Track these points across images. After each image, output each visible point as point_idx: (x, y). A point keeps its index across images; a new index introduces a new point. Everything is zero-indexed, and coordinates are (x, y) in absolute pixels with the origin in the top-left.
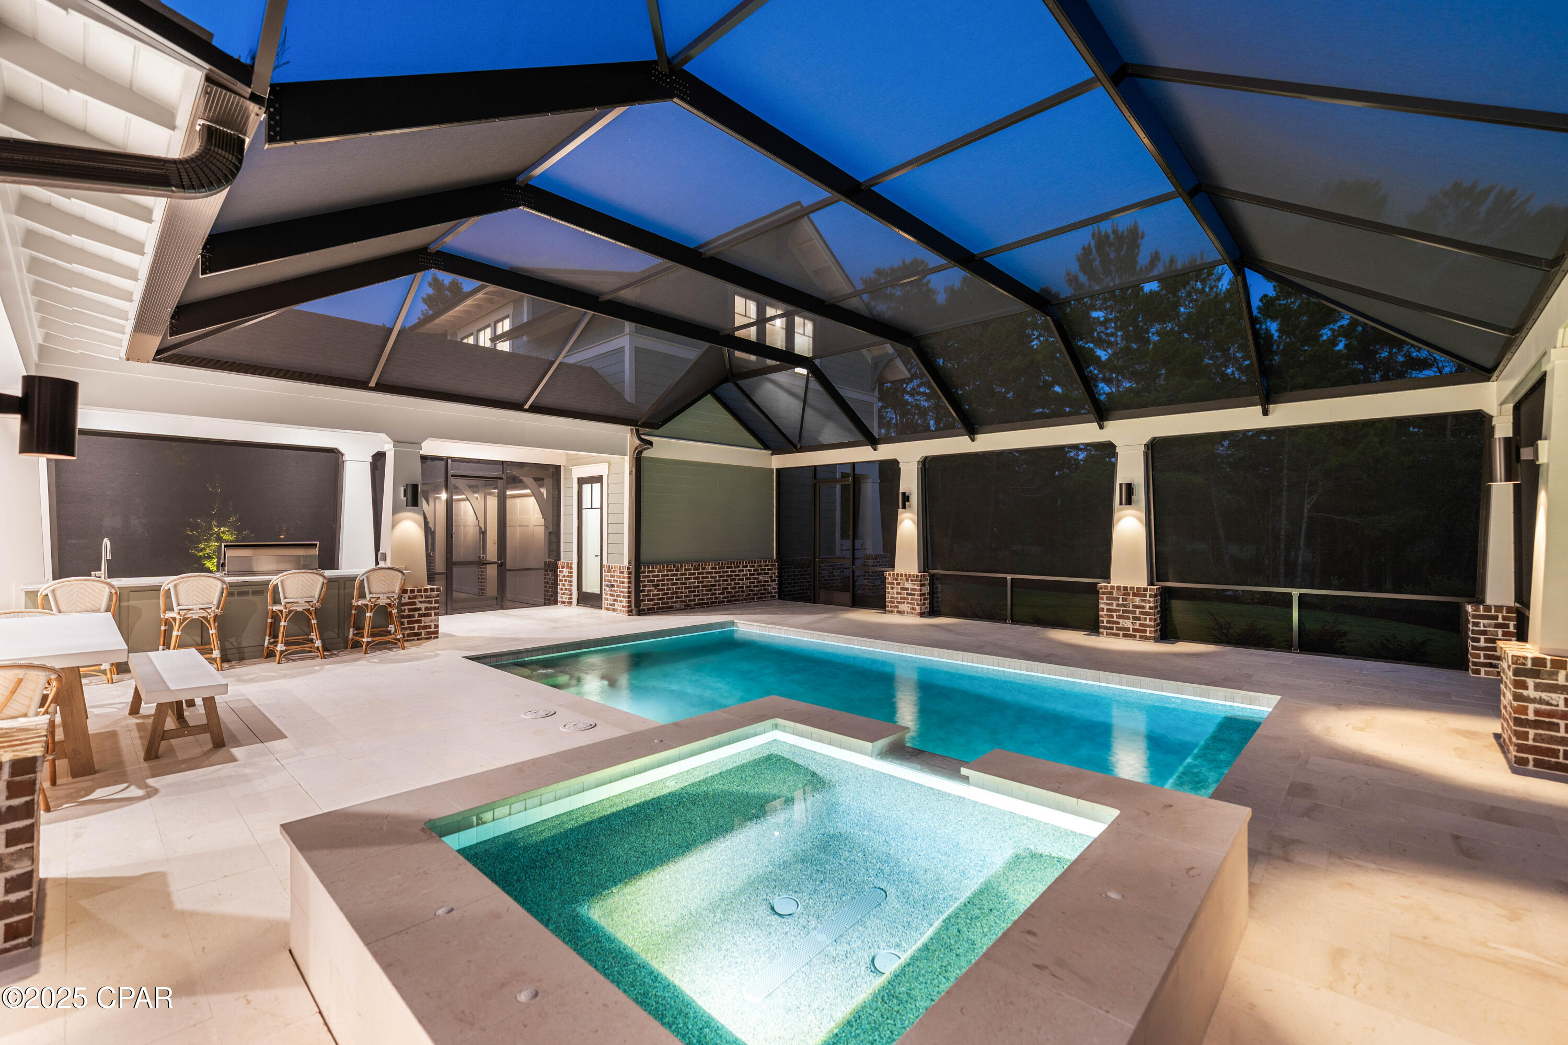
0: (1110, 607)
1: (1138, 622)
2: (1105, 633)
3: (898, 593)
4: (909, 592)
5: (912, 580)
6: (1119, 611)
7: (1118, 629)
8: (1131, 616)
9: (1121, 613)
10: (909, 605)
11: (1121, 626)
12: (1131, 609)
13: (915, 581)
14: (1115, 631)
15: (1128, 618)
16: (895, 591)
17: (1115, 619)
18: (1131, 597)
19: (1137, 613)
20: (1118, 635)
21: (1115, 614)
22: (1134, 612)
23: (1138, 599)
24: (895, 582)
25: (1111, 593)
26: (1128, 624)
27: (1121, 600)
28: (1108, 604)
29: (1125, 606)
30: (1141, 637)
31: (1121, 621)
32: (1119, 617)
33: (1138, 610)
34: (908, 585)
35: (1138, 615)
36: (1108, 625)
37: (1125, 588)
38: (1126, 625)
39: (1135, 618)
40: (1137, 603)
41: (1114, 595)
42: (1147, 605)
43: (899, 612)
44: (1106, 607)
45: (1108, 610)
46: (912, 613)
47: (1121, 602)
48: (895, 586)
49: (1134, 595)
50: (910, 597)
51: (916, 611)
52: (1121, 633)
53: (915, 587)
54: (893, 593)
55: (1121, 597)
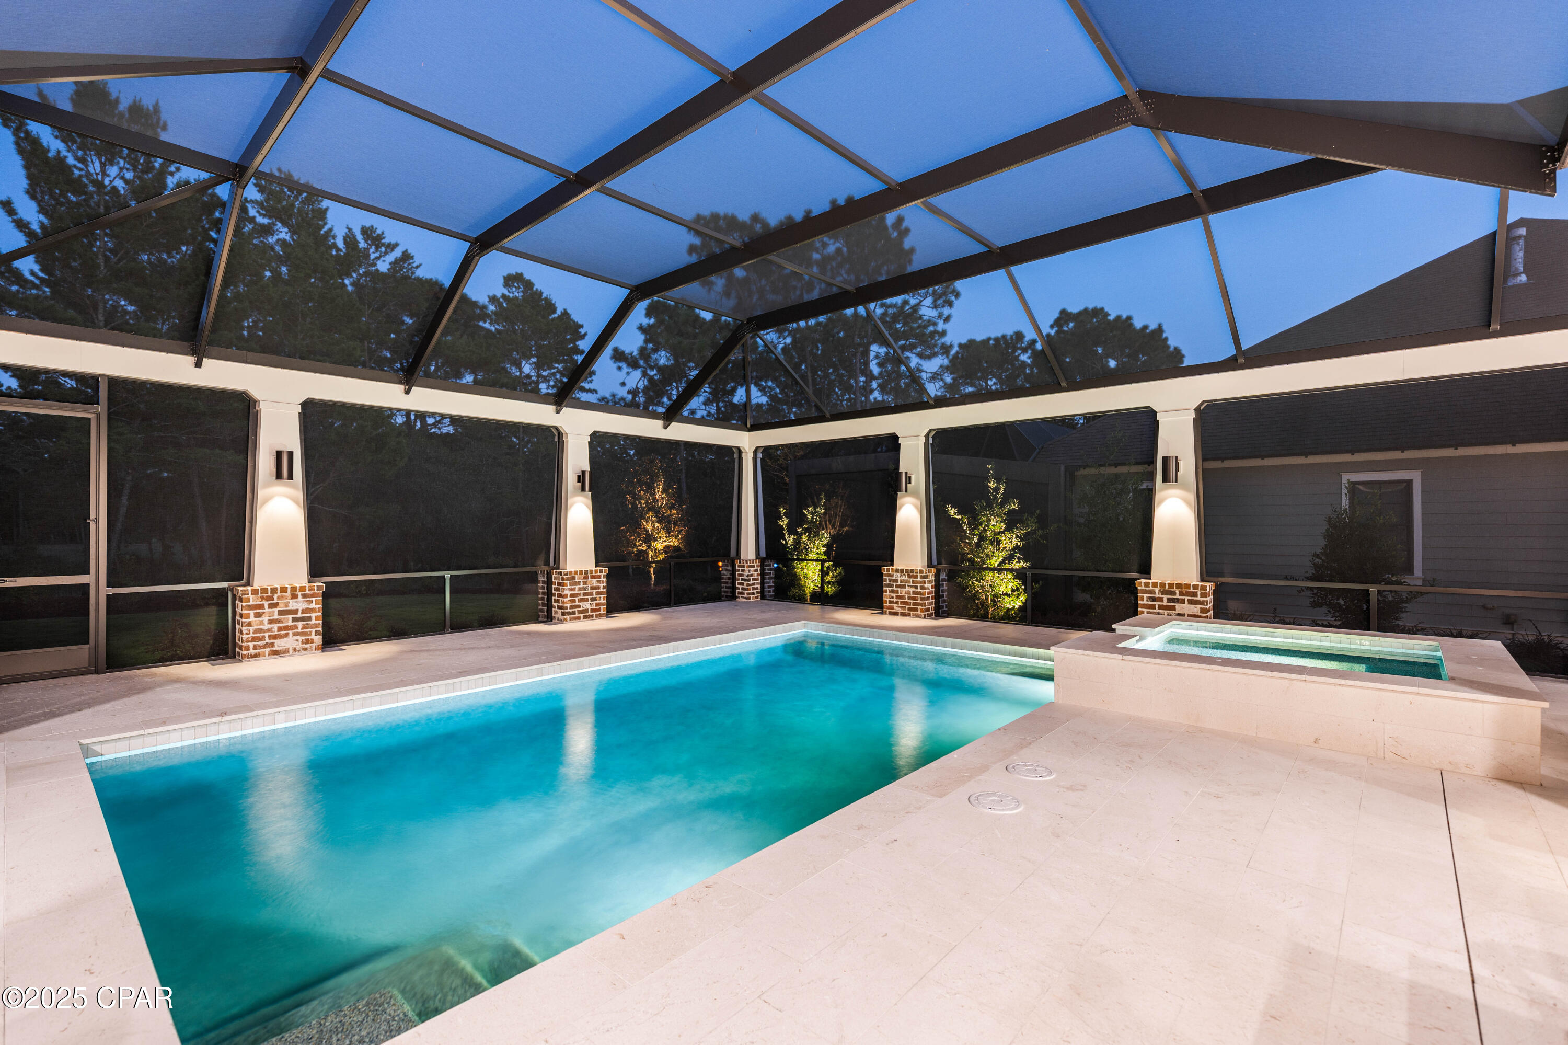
0: (573, 592)
1: (594, 602)
2: (568, 619)
3: (271, 622)
4: (299, 615)
5: (304, 596)
6: (580, 594)
7: (580, 612)
8: (589, 597)
9: (582, 597)
10: (299, 638)
11: (582, 609)
12: (589, 591)
13: (312, 596)
14: (577, 615)
15: (587, 600)
16: (265, 619)
17: (577, 603)
18: (590, 579)
19: (594, 593)
20: (579, 618)
21: (576, 599)
22: (591, 594)
23: (594, 581)
24: (266, 603)
25: (574, 578)
26: (586, 606)
27: (582, 583)
28: (571, 590)
29: (585, 589)
30: (597, 616)
31: (581, 604)
32: (581, 600)
33: (595, 591)
34: (299, 604)
35: (595, 596)
36: (571, 610)
37: (586, 572)
38: (585, 608)
39: (594, 599)
40: (595, 585)
41: (576, 580)
42: (602, 585)
43: (276, 653)
44: (569, 593)
45: (572, 595)
46: (305, 649)
47: (582, 586)
48: (267, 610)
49: (593, 577)
50: (300, 624)
51: (314, 645)
52: (582, 615)
53: (313, 606)
54: (262, 623)
55: (582, 581)
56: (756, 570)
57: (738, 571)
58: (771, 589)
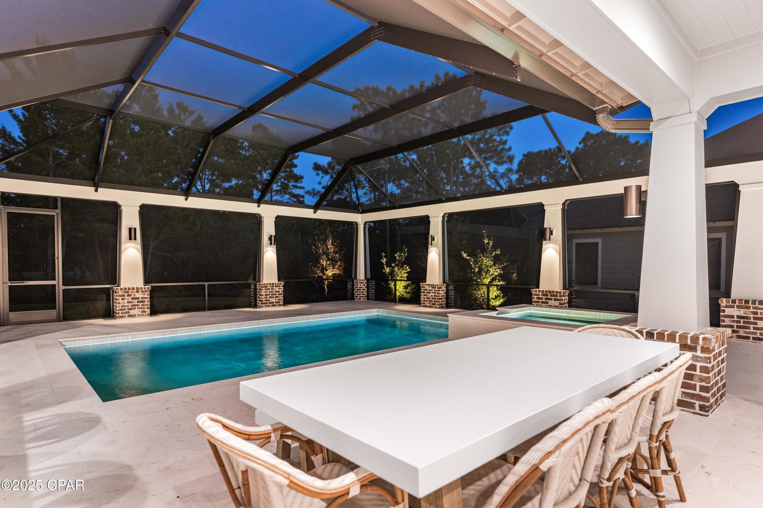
0: (266, 293)
1: (277, 299)
2: (264, 306)
3: (128, 302)
4: (140, 300)
5: (142, 292)
6: (270, 294)
7: (270, 303)
8: (274, 296)
9: (271, 296)
10: (140, 310)
11: (271, 301)
12: (275, 293)
13: (145, 292)
14: (268, 304)
15: (273, 297)
16: (126, 301)
17: (268, 299)
18: (275, 287)
20: (269, 306)
21: (268, 296)
22: (276, 294)
23: (277, 288)
24: (126, 294)
25: (267, 287)
26: (273, 300)
27: (271, 289)
28: (265, 292)
29: (272, 292)
30: (278, 305)
31: (270, 299)
32: (270, 297)
34: (140, 295)
35: (277, 295)
36: (265, 302)
37: (273, 284)
39: (277, 297)
40: (277, 290)
41: (268, 288)
42: (281, 290)
43: (130, 316)
44: (264, 294)
45: (266, 295)
46: (143, 315)
47: (271, 290)
48: (126, 297)
49: (276, 286)
50: (140, 304)
51: (146, 313)
52: (271, 305)
53: (146, 296)
54: (124, 303)
56: (364, 285)
57: (355, 285)
58: (373, 295)
